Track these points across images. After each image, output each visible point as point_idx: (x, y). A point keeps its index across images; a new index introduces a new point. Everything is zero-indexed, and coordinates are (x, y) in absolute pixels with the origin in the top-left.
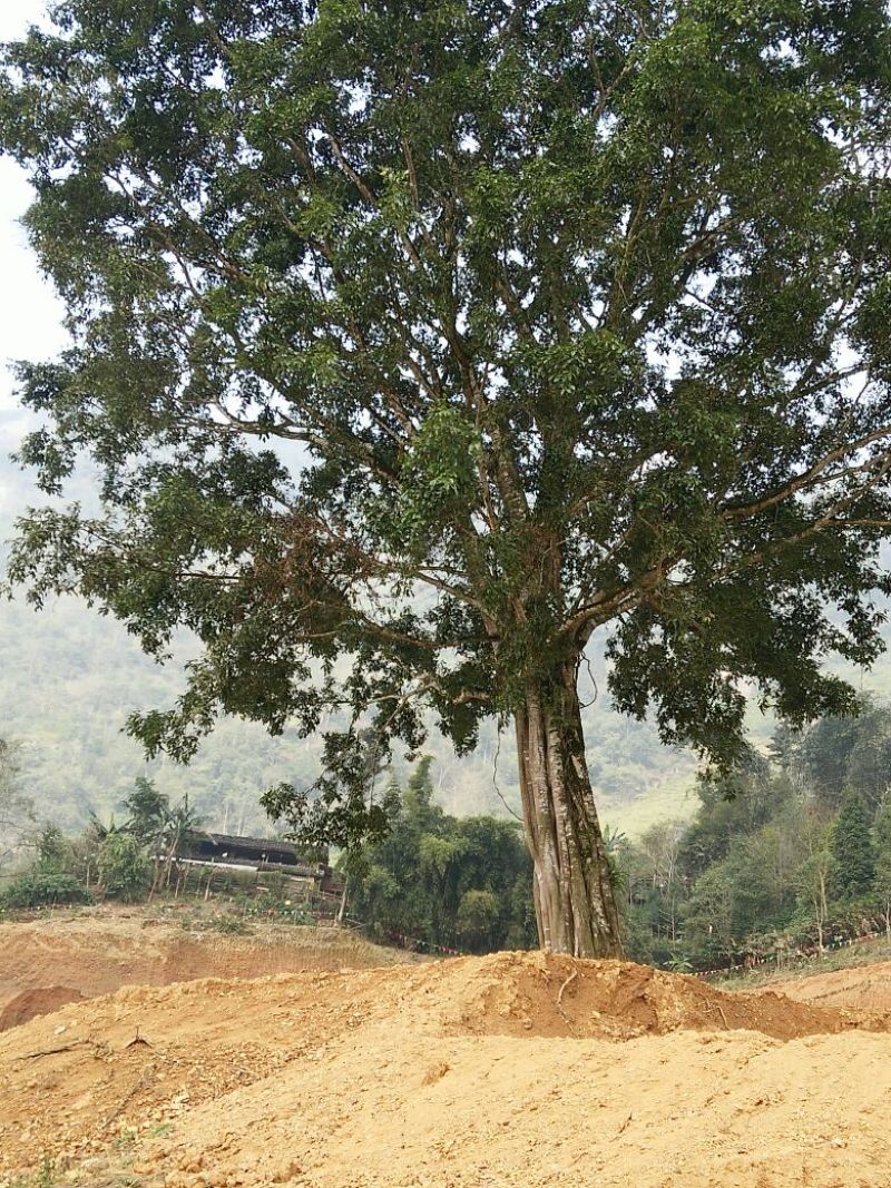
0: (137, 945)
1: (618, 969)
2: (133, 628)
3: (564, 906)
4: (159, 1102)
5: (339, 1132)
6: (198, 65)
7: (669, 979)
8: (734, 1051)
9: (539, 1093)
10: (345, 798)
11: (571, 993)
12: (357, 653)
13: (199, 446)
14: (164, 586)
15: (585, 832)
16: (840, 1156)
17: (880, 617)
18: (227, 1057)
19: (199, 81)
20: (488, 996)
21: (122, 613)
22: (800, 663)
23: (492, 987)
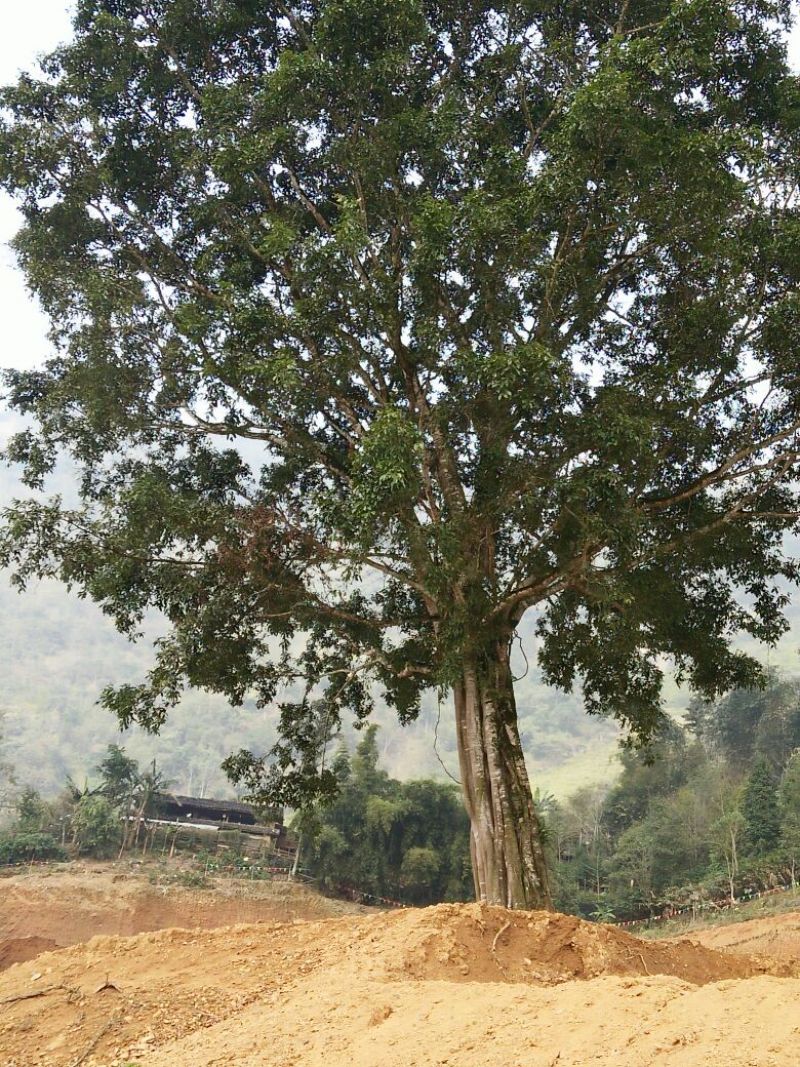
0: (108, 898)
1: (548, 920)
2: (108, 610)
3: (499, 862)
4: (126, 1043)
6: (172, 107)
7: (594, 928)
8: (653, 995)
9: (475, 1034)
10: (299, 763)
11: (505, 941)
12: (311, 631)
13: (170, 445)
14: (136, 570)
15: (518, 794)
17: (784, 600)
18: (190, 1002)
19: (173, 121)
20: (428, 944)
21: (99, 596)
22: (711, 641)
23: (432, 936)
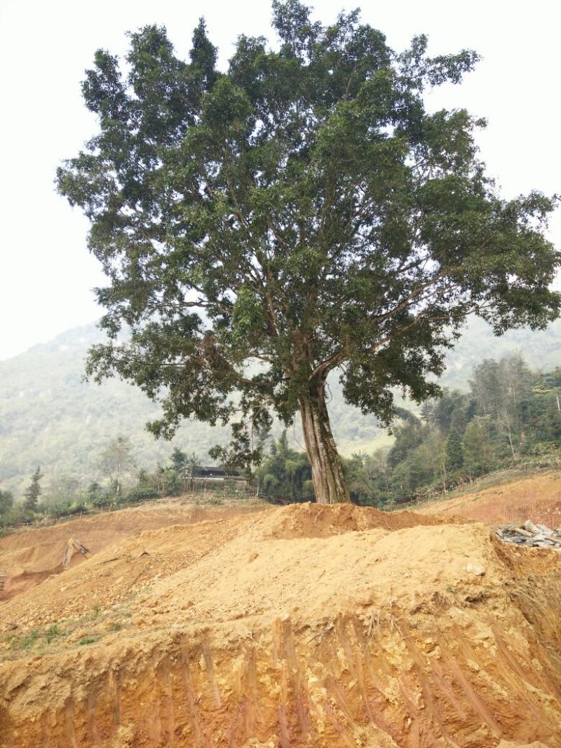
0: (179, 512)
1: (339, 508)
2: (143, 389)
3: (325, 483)
4: (149, 578)
5: (212, 586)
6: (152, 162)
7: (361, 509)
8: (370, 539)
9: (292, 563)
10: (242, 448)
11: (321, 518)
12: (243, 391)
13: (170, 314)
14: (153, 371)
15: (331, 453)
16: (407, 582)
17: (443, 356)
18: (179, 558)
19: (153, 168)
20: (284, 523)
21: (139, 384)
22: (417, 378)
23: (286, 519)
